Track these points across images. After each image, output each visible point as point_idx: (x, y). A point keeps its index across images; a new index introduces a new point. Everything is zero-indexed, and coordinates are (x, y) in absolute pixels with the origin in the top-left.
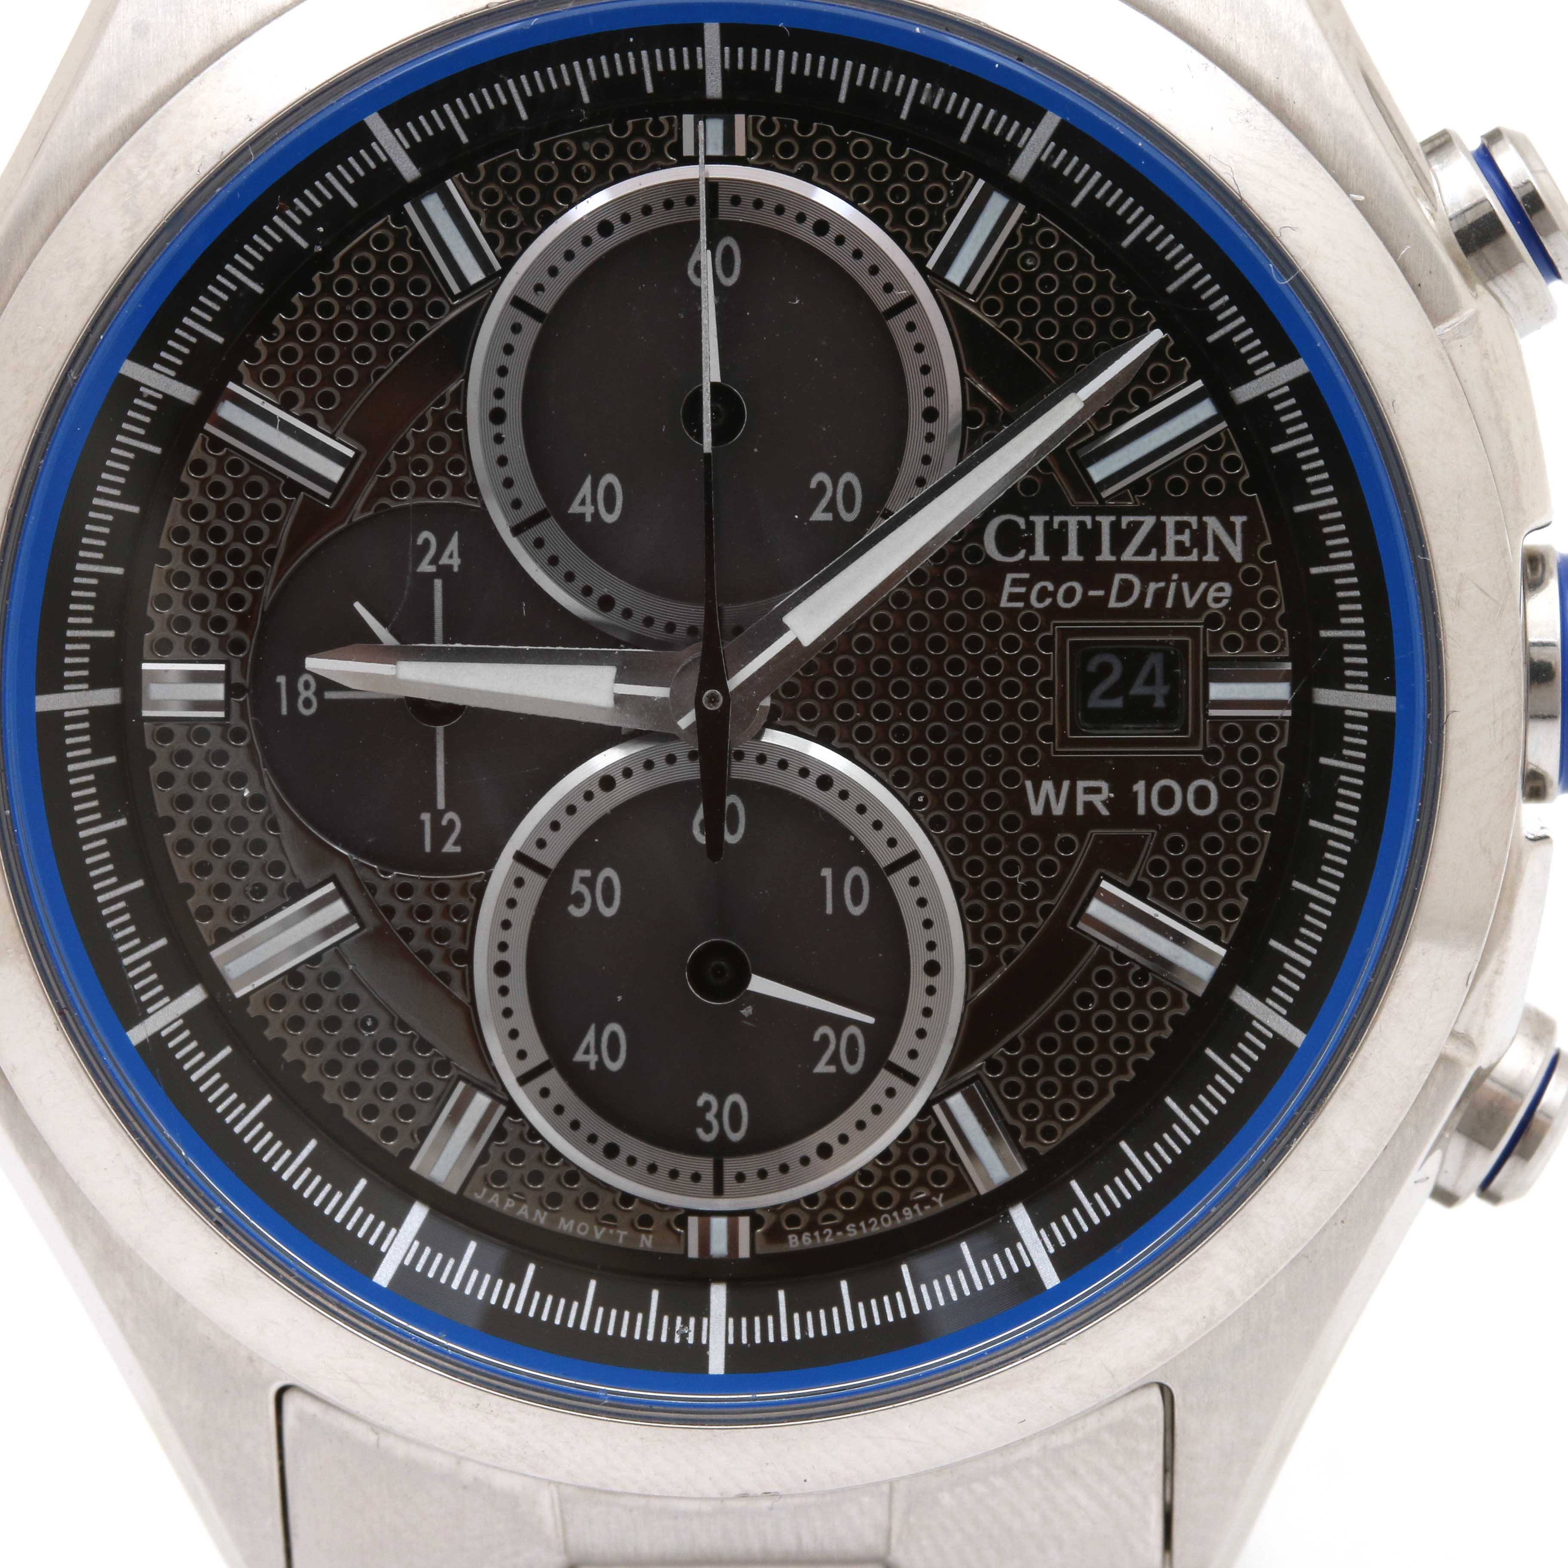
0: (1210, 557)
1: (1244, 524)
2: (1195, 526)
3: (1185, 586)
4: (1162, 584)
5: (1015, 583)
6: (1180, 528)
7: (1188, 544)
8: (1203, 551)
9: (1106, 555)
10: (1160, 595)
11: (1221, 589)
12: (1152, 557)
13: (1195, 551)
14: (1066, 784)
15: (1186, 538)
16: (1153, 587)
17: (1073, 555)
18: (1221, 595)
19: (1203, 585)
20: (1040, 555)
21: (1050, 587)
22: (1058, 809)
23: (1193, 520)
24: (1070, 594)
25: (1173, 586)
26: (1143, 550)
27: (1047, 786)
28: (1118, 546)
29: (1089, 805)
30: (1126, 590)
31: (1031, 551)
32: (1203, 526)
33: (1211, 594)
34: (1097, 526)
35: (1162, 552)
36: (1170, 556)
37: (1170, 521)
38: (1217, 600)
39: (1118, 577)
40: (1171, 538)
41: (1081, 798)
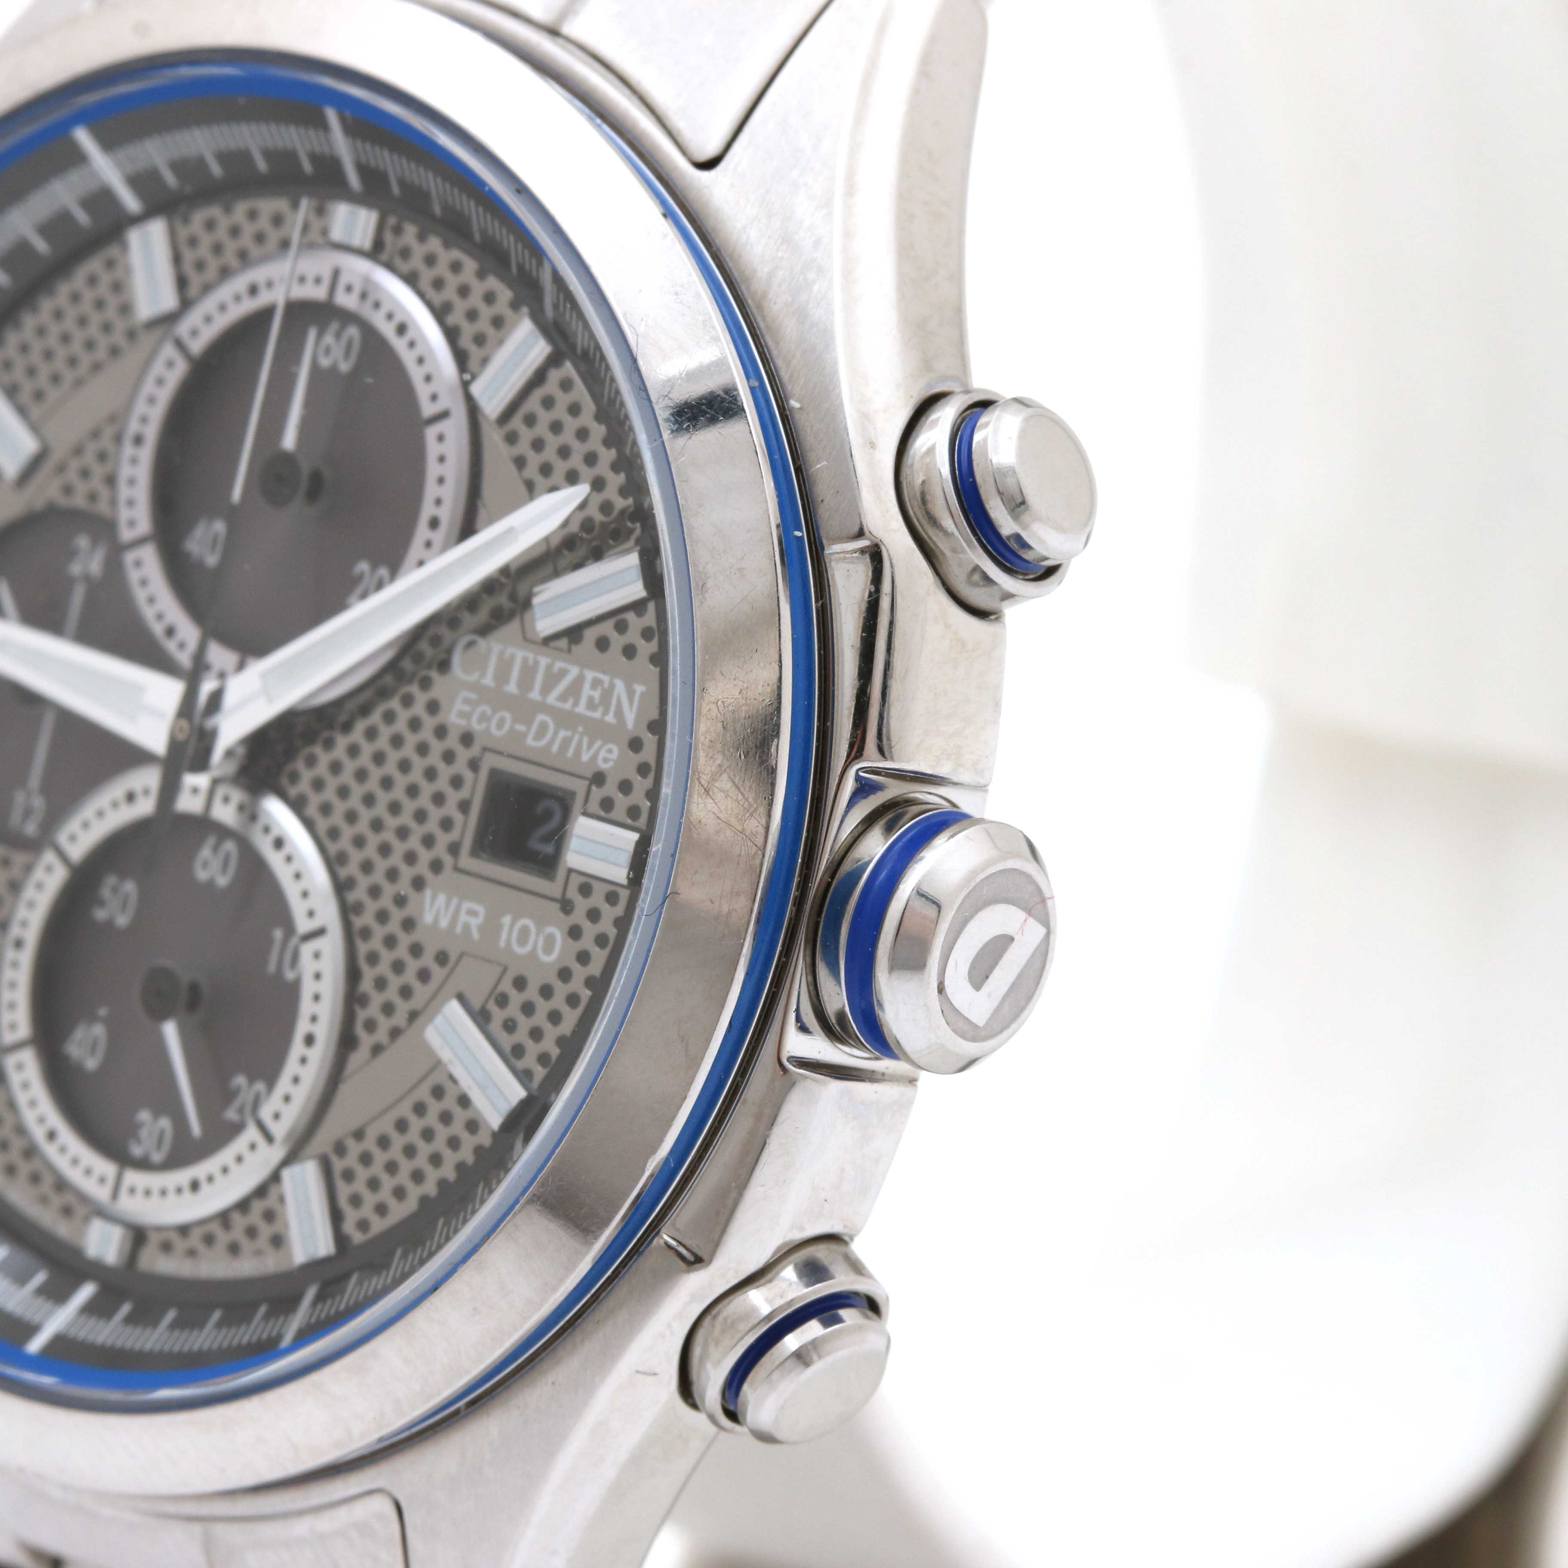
0: (610, 718)
1: (643, 694)
2: (606, 685)
3: (585, 741)
4: (569, 733)
5: (466, 701)
6: (596, 683)
7: (597, 701)
8: (606, 712)
9: (535, 695)
10: (566, 742)
11: (610, 751)
12: (568, 706)
13: (601, 709)
14: (455, 901)
15: (597, 694)
16: (562, 734)
17: (512, 688)
18: (609, 756)
19: (599, 743)
20: (488, 680)
21: (489, 711)
22: (444, 923)
23: (606, 679)
24: (501, 724)
25: (577, 737)
26: (563, 698)
27: (441, 898)
28: (546, 690)
29: (467, 927)
30: (543, 729)
31: (483, 675)
32: (612, 686)
33: (602, 754)
34: (536, 663)
35: (576, 704)
36: (581, 709)
37: (590, 675)
38: (606, 760)
39: (541, 717)
40: (587, 691)
41: (463, 918)
